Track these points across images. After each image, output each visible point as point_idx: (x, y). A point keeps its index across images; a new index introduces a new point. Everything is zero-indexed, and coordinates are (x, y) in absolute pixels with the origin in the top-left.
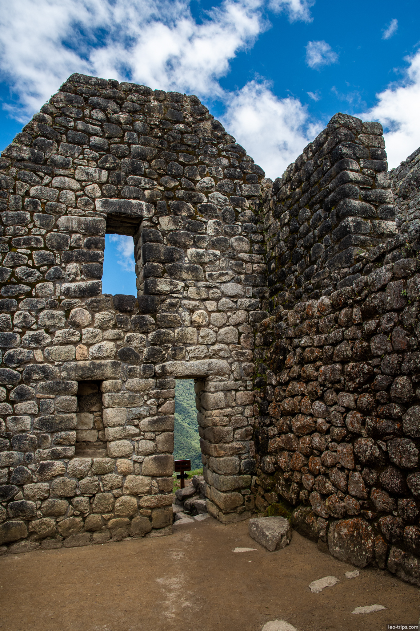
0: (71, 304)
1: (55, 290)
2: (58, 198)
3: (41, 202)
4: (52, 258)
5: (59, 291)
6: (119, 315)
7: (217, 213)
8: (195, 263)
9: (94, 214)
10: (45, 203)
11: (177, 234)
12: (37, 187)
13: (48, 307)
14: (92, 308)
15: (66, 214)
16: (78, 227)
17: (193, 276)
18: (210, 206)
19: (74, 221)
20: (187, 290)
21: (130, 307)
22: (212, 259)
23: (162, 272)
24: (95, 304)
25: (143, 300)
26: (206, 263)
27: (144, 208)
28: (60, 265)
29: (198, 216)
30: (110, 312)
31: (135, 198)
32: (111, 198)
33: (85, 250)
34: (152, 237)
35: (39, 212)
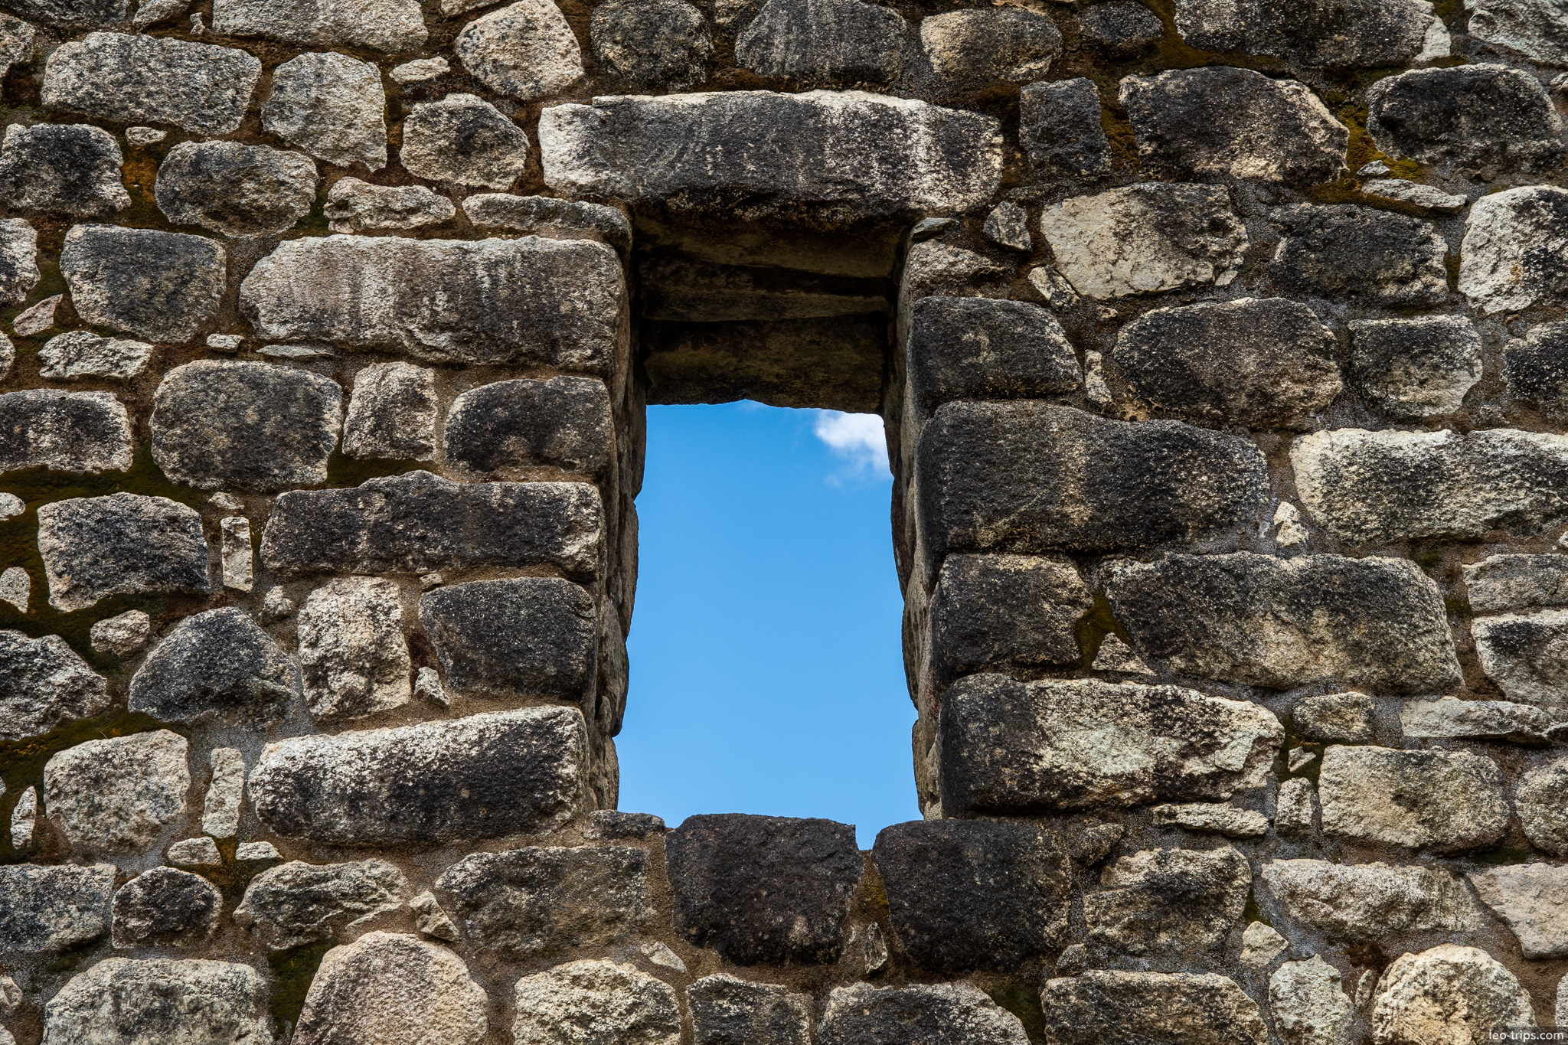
0: (324, 899)
1: (196, 797)
2: (253, 113)
3: (125, 148)
4: (188, 545)
5: (233, 802)
6: (720, 990)
7: (1547, 132)
8: (1371, 547)
9: (524, 211)
10: (155, 154)
11: (1196, 323)
12: (94, 39)
13: (129, 935)
14: (491, 932)
15: (315, 223)
16: (404, 309)
17: (1356, 650)
18: (1484, 86)
19: (369, 270)
20: (1311, 772)
21: (814, 913)
22: (1523, 500)
23: (1077, 628)
24: (522, 898)
25: (919, 856)
26: (1470, 543)
27: (921, 145)
28: (250, 600)
29: (1375, 167)
30: (644, 964)
31: (844, 80)
32: (657, 87)
33: (452, 481)
34: (987, 357)
35: (109, 214)
